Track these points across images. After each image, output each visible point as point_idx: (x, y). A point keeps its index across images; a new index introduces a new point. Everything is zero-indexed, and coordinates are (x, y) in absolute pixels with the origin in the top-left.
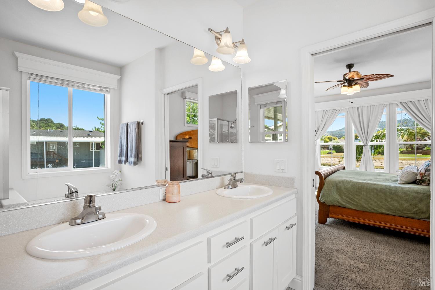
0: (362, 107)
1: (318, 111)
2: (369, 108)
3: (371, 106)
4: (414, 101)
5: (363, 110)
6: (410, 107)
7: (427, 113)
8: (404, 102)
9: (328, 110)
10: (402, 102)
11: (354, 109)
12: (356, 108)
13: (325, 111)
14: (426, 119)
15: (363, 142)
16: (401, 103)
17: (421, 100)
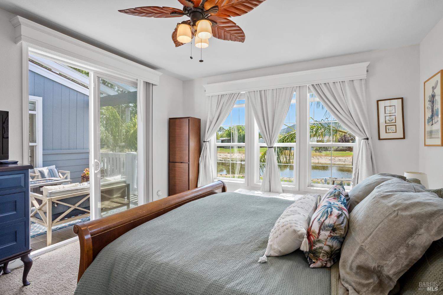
0: (266, 90)
1: (212, 96)
2: (275, 91)
3: (277, 89)
4: (328, 83)
5: (267, 94)
6: (324, 92)
7: (345, 102)
8: (316, 84)
9: (224, 95)
10: (315, 84)
11: (256, 92)
12: (259, 92)
13: (221, 96)
14: (342, 109)
15: (267, 143)
16: (313, 85)
17: (337, 82)
